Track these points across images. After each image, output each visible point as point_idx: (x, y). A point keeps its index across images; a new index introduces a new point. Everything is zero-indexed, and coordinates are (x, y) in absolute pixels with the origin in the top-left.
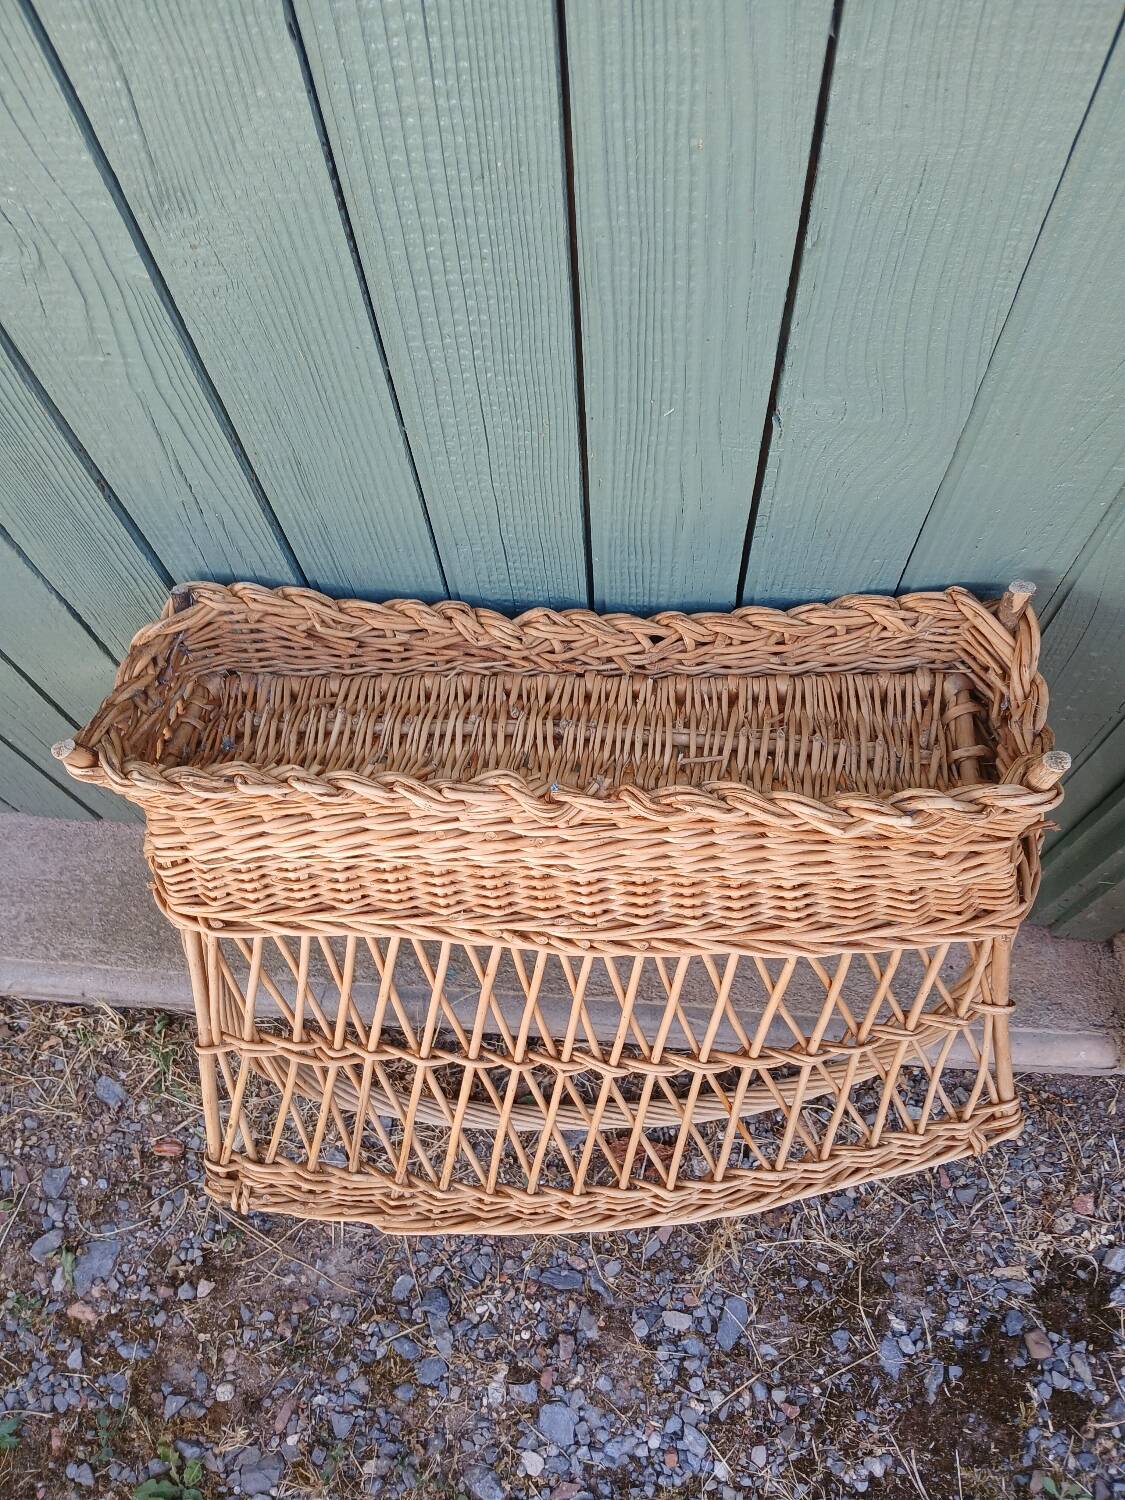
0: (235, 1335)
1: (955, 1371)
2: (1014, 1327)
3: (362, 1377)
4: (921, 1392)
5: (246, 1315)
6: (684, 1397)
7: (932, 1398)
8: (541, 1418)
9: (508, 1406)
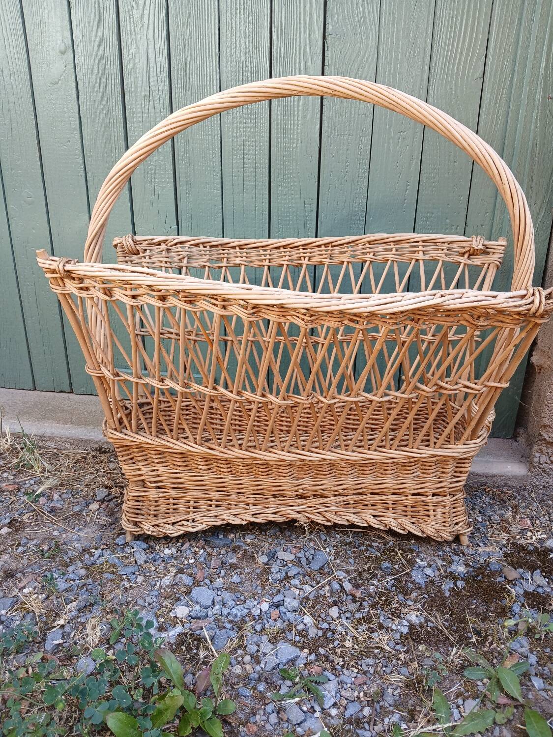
0: (13, 549)
1: (461, 584)
2: (493, 567)
3: (84, 569)
4: (442, 592)
5: (24, 541)
6: (287, 587)
7: (447, 594)
8: (193, 591)
9: (172, 586)
